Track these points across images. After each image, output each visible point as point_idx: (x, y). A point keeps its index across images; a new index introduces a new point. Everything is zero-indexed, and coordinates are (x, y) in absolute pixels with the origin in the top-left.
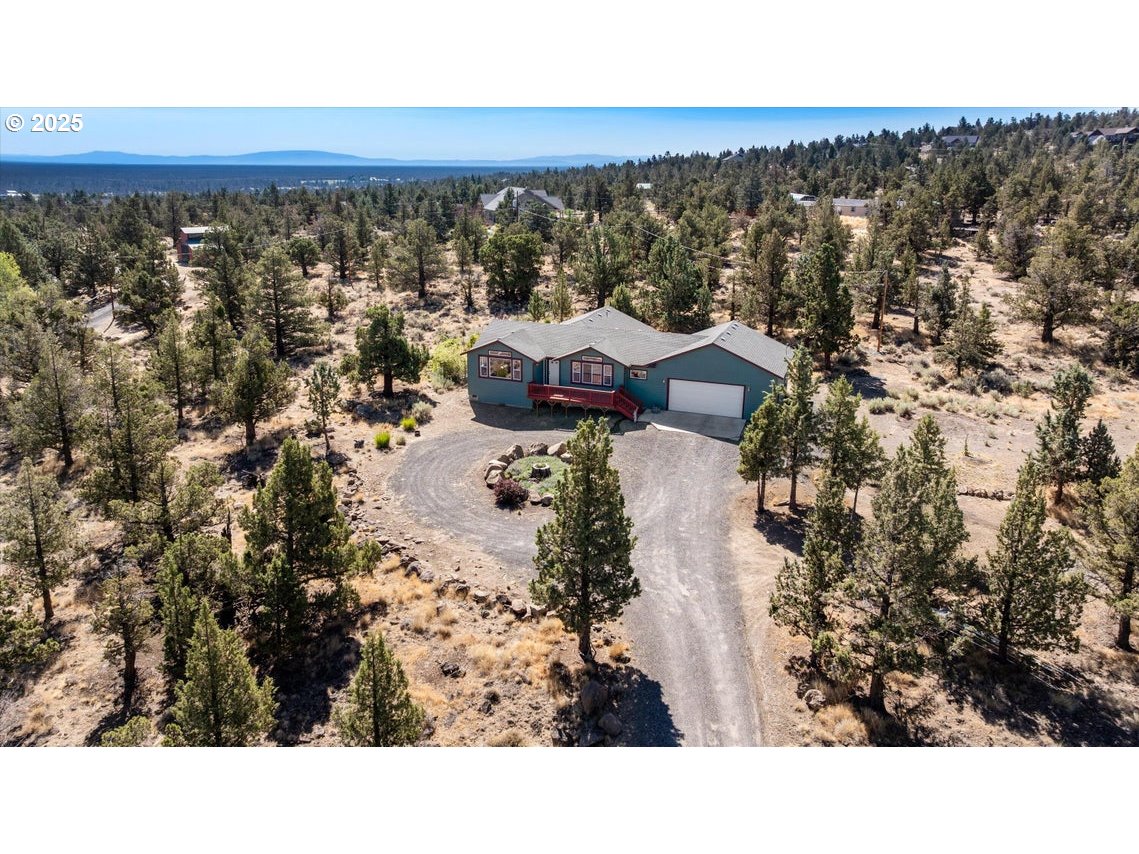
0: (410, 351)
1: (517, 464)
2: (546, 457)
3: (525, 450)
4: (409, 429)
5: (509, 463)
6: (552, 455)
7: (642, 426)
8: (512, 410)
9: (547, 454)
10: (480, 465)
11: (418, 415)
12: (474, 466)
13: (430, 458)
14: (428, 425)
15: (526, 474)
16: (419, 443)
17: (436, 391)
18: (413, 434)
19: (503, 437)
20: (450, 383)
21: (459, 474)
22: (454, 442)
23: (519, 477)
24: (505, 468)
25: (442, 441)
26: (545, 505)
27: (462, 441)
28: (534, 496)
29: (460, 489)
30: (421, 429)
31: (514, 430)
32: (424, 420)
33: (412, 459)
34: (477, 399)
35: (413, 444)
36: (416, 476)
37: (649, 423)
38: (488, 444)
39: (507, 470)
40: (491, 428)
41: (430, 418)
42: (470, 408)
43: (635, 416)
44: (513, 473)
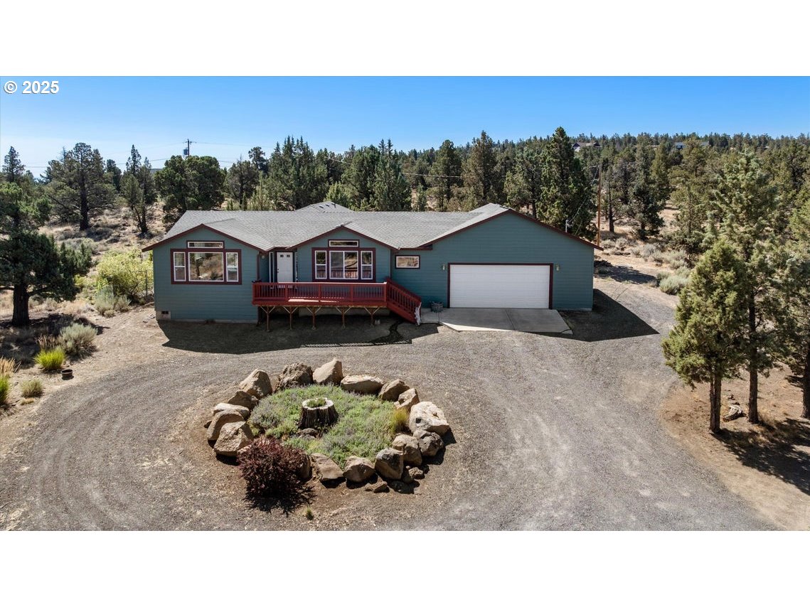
0: (60, 253)
1: (265, 407)
2: (313, 387)
3: (273, 380)
4: (52, 369)
5: (252, 406)
6: (325, 383)
7: (431, 328)
8: (227, 328)
9: (313, 382)
10: (193, 416)
11: (70, 344)
12: (182, 419)
13: (91, 414)
14: (88, 360)
15: (290, 422)
16: (71, 389)
17: (102, 313)
18: (60, 376)
19: (224, 365)
20: (124, 300)
21: (152, 439)
22: (136, 382)
23: (279, 429)
24: (246, 416)
25: (114, 383)
26: (352, 485)
27: (152, 378)
28: (327, 466)
29: (161, 474)
30: (76, 367)
31: (238, 353)
32: (80, 351)
33: (53, 421)
34: (169, 316)
35: (57, 394)
36: (56, 458)
37: (439, 324)
38: (201, 379)
39: (251, 420)
40: (200, 354)
41: (93, 349)
42: (160, 331)
43: (418, 317)
44: (264, 424)
